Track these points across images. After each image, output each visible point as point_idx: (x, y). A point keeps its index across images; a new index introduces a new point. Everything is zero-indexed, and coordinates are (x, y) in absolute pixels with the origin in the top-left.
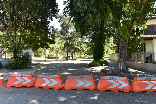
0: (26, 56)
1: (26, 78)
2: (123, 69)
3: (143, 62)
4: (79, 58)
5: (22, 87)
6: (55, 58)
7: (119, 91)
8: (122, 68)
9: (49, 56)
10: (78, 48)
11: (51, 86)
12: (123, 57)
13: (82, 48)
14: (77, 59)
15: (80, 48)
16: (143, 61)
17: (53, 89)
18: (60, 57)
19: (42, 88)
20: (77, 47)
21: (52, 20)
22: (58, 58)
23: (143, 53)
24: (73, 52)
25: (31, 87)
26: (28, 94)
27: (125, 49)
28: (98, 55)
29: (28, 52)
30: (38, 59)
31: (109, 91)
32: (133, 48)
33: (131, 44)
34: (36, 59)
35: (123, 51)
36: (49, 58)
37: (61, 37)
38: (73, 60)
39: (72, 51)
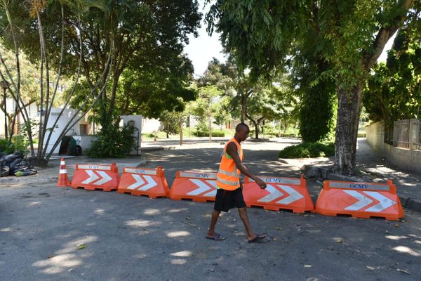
0: (127, 129)
1: (103, 172)
2: (345, 166)
3: (414, 147)
4: (277, 136)
5: (97, 189)
6: (215, 135)
7: (281, 210)
8: (341, 163)
9: (200, 130)
10: (269, 109)
11: (145, 190)
12: (346, 133)
13: (283, 109)
14: (271, 139)
15: (278, 109)
16: (414, 144)
17: (148, 196)
18: (229, 133)
19: (128, 193)
20: (268, 105)
21: (187, 40)
22: (222, 135)
23: (415, 124)
24: (261, 119)
25: (112, 190)
26: (96, 201)
27: (352, 112)
28: (313, 128)
29: (132, 121)
30: (173, 137)
31: (261, 207)
32: (403, 106)
33: (394, 97)
34: (168, 137)
35: (345, 118)
36: (199, 134)
37: (223, 80)
38: (258, 141)
39: (256, 117)
